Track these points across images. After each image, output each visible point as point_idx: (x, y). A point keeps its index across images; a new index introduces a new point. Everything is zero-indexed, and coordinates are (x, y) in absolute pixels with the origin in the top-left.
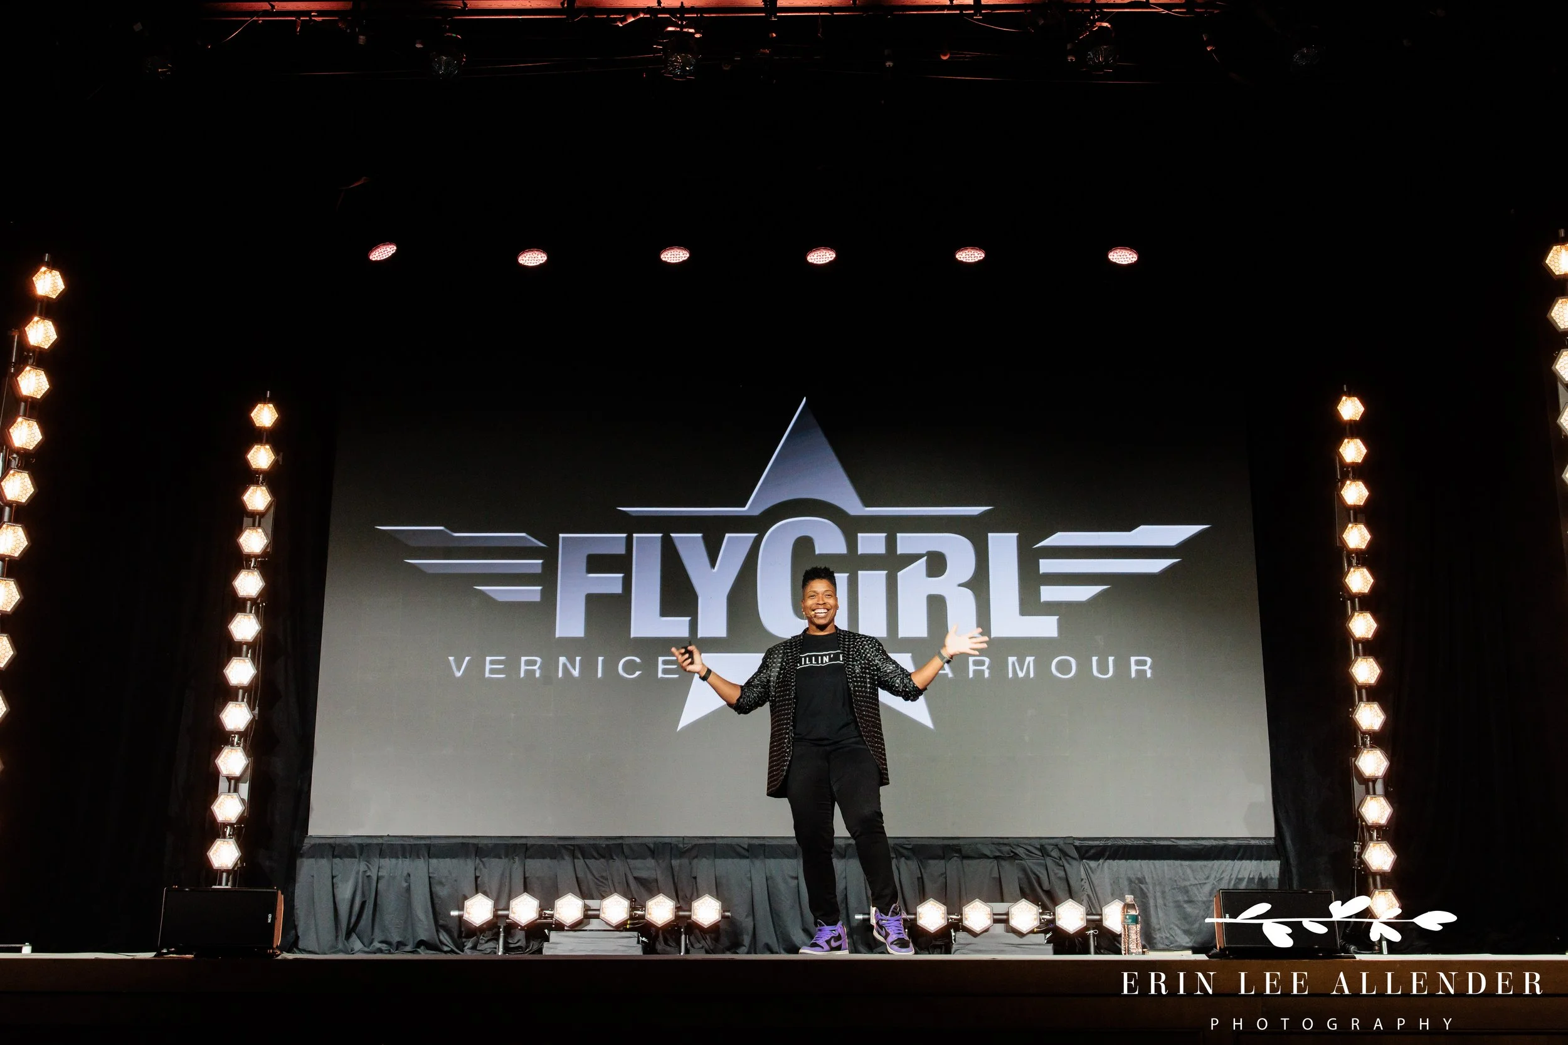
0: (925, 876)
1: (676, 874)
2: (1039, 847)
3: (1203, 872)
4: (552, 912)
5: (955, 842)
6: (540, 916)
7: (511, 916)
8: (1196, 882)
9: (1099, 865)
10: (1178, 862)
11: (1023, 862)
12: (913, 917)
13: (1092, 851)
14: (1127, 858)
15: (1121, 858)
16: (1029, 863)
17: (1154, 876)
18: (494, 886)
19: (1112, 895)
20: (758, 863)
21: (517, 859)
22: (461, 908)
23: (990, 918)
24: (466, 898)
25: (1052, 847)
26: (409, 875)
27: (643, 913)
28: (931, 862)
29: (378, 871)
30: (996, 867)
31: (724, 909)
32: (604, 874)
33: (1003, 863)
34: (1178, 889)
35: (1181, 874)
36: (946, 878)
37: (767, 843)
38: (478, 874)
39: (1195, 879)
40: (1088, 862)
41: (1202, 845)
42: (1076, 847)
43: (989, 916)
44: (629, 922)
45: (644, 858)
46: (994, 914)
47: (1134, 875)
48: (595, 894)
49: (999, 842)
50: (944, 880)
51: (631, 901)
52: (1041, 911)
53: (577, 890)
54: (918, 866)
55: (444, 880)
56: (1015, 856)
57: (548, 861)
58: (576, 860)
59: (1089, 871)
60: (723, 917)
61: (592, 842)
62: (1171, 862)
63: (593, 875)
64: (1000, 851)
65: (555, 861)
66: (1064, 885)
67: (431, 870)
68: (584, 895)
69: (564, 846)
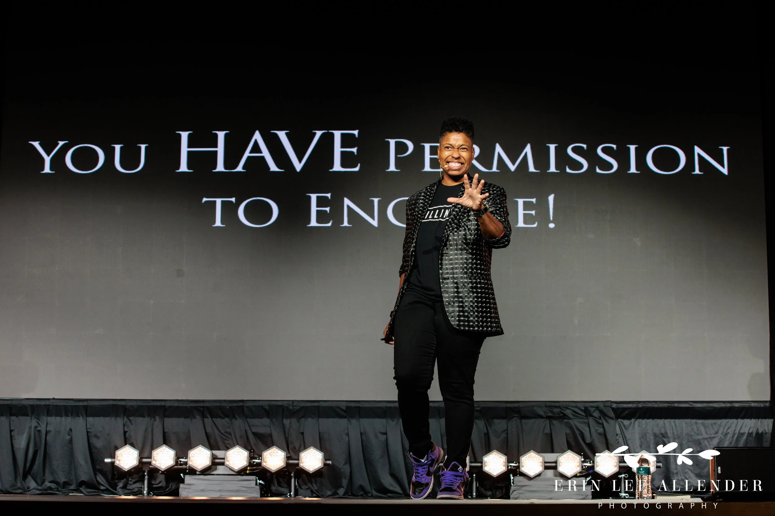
0: (490, 431)
1: (287, 430)
2: (583, 409)
3: (713, 428)
4: (186, 460)
5: (516, 405)
6: (177, 463)
7: (154, 462)
8: (708, 436)
9: (631, 423)
10: (694, 421)
11: (570, 421)
12: (480, 464)
13: (626, 412)
14: (653, 418)
15: (648, 418)
16: (576, 423)
17: (674, 432)
18: (139, 441)
19: (641, 446)
20: (354, 421)
21: (157, 418)
22: (113, 456)
23: (542, 466)
24: (117, 448)
25: (594, 409)
26: (71, 430)
27: (259, 461)
28: (496, 421)
29: (47, 427)
30: (548, 425)
31: (326, 458)
32: (228, 430)
33: (555, 422)
34: (693, 441)
35: (696, 430)
36: (507, 434)
37: (361, 406)
38: (126, 430)
39: (707, 434)
40: (622, 421)
41: (713, 407)
42: (613, 409)
43: (541, 464)
44: (248, 468)
45: (261, 417)
46: (545, 462)
47: (659, 430)
48: (221, 445)
49: (551, 405)
50: (506, 436)
51: (250, 452)
52: (583, 460)
53: (207, 443)
54: (485, 425)
55: (99, 434)
56: (565, 416)
57: (182, 419)
58: (205, 419)
59: (623, 427)
60: (325, 465)
61: (218, 404)
62: (688, 421)
63: (219, 430)
64: (552, 412)
65: (189, 419)
66: (602, 439)
67: (88, 426)
68: (211, 447)
69: (196, 408)
